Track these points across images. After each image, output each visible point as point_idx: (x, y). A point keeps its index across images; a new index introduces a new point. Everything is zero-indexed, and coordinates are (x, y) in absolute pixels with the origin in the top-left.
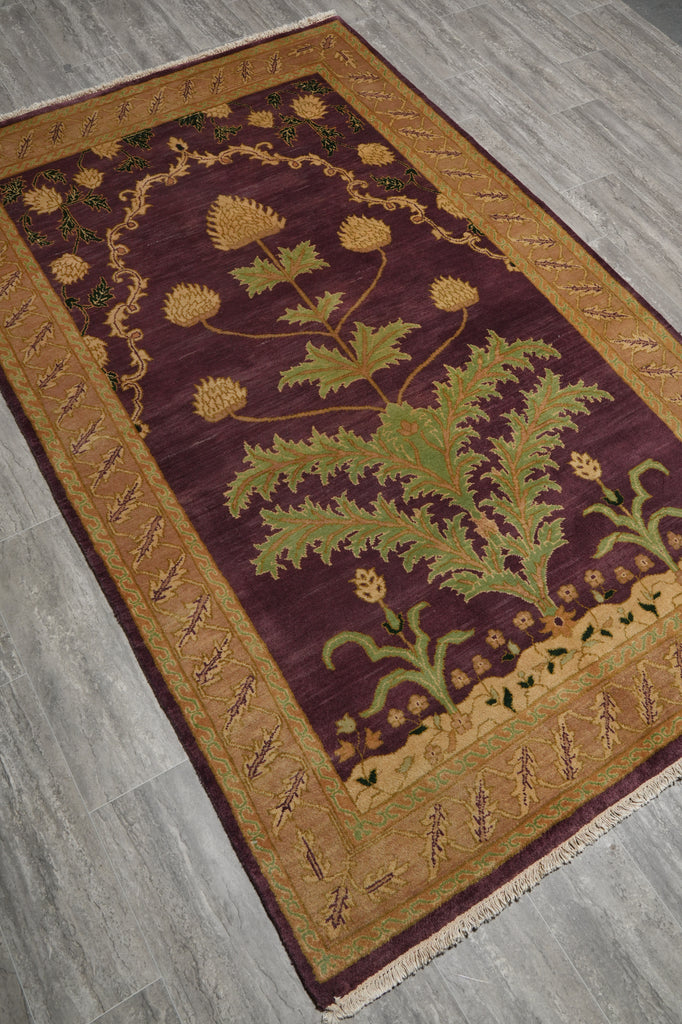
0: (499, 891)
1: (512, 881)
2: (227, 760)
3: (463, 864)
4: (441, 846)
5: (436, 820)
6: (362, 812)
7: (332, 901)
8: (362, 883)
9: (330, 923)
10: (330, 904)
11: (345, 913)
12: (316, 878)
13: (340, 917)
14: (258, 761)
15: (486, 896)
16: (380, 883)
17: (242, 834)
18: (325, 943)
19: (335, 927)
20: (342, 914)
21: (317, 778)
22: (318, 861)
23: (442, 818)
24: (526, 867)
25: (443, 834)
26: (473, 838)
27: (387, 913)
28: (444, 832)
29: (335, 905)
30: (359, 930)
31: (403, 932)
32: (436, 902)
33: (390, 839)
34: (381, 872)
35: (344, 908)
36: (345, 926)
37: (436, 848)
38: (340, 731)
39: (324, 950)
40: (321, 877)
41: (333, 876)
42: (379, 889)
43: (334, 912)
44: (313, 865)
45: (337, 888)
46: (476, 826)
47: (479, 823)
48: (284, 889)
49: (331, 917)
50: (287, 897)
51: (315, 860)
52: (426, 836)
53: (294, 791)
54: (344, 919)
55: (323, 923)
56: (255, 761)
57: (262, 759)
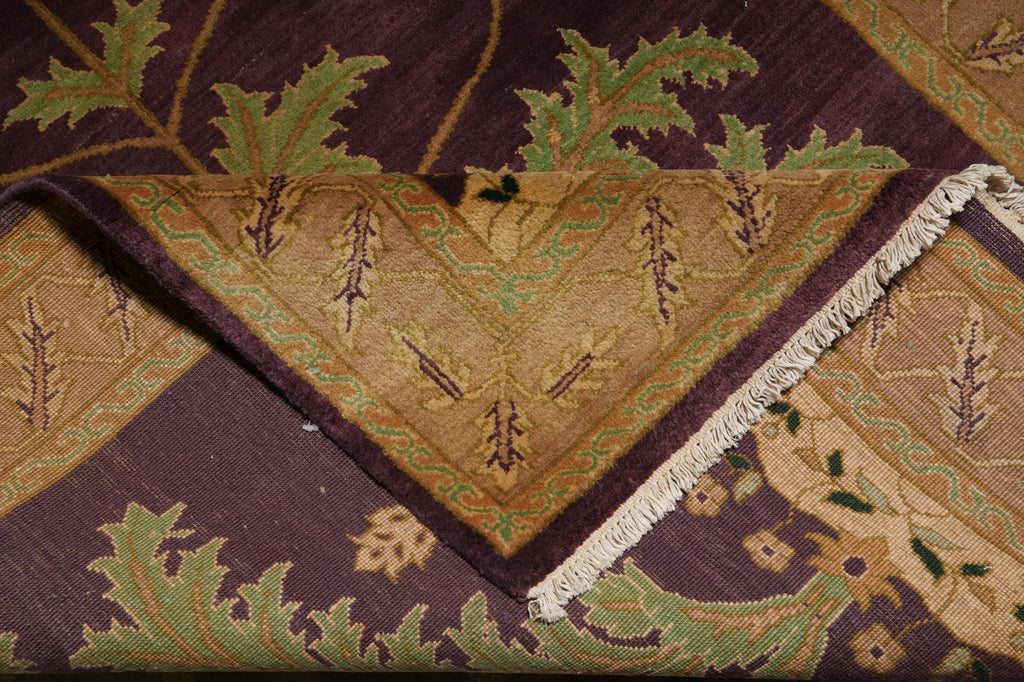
0: (801, 332)
1: (827, 308)
2: (203, 231)
3: (721, 304)
4: (675, 283)
5: (656, 233)
6: (506, 258)
7: (490, 429)
8: (537, 385)
9: (496, 464)
10: (488, 435)
11: (519, 443)
12: (448, 400)
13: (511, 451)
14: (268, 212)
15: (779, 348)
16: (572, 376)
17: (282, 363)
18: (498, 498)
19: (506, 468)
20: (515, 446)
21: (397, 214)
22: (445, 370)
23: (666, 227)
24: (850, 275)
25: (673, 259)
26: (736, 250)
27: (597, 423)
28: (675, 254)
29: (498, 434)
30: (553, 463)
31: (636, 447)
32: (684, 383)
33: (572, 296)
34: (567, 356)
35: (514, 434)
36: (524, 463)
37: (665, 290)
39: (497, 508)
40: (457, 395)
41: (481, 387)
42: (571, 386)
43: (497, 446)
44: (437, 380)
45: (493, 406)
46: (735, 223)
47: (741, 213)
48: (394, 433)
49: (496, 456)
50: (403, 443)
51: (437, 369)
52: (640, 271)
53: (359, 257)
54: (521, 453)
55: (484, 469)
56: (261, 216)
57: (275, 207)
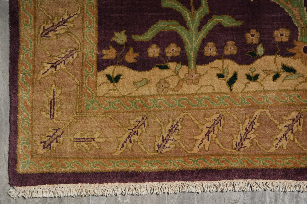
0: (150, 183)
1: (161, 183)
2: (32, 17)
3: (138, 157)
4: (132, 141)
5: (139, 125)
6: (98, 95)
7: (51, 134)
8: (74, 134)
9: (42, 144)
10: (49, 134)
11: (54, 144)
12: (48, 116)
13: (50, 145)
14: (52, 28)
15: (141, 182)
16: (84, 140)
17: (18, 66)
18: (33, 154)
19: (44, 148)
20: (52, 144)
21: (83, 59)
22: (56, 108)
23: (143, 126)
24: (175, 181)
25: (137, 134)
26: (154, 148)
27: (78, 158)
28: (139, 134)
29: (51, 137)
30: (56, 158)
31: (81, 173)
32: (109, 168)
33: (105, 119)
34: (88, 134)
35: (55, 141)
36: (49, 151)
37: (128, 140)
38: (114, 39)
39: (30, 157)
40: (52, 117)
41: (59, 121)
42: (81, 142)
43: (48, 140)
44: (51, 108)
45: (58, 129)
46: (160, 142)
47: (163, 141)
48: (25, 112)
49: (45, 142)
50: (25, 117)
51: (54, 106)
52: (127, 129)
53: (64, 59)
54: (52, 147)
55: (38, 143)
56: (50, 27)
57: (55, 29)
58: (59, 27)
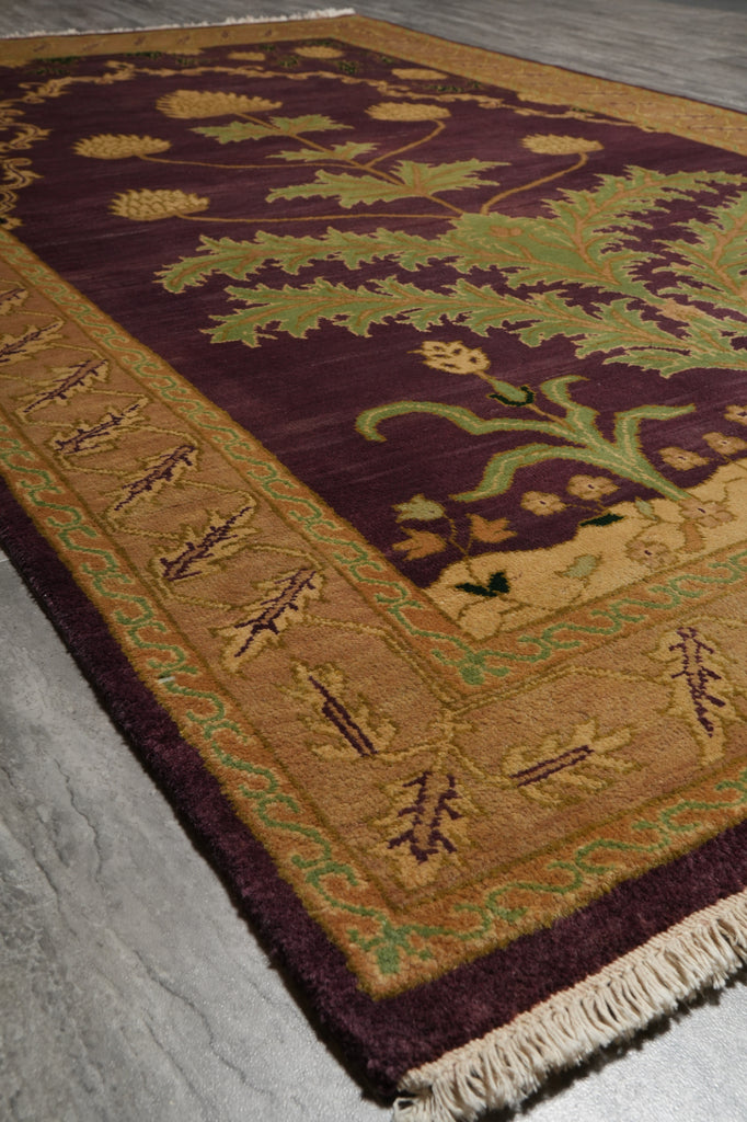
2: (110, 551)
4: (722, 699)
5: (689, 653)
7: (410, 799)
8: (498, 765)
9: (405, 847)
10: (402, 806)
11: (452, 828)
12: (352, 753)
13: (436, 836)
16: (555, 765)
17: (132, 666)
18: (392, 897)
19: (421, 856)
20: (443, 830)
21: (349, 581)
22: (359, 720)
23: (705, 650)
25: (717, 677)
27: (587, 830)
28: (719, 673)
29: (419, 809)
30: (505, 868)
32: (741, 807)
33: (564, 684)
34: (549, 743)
35: (445, 816)
36: (454, 857)
37: (705, 702)
38: (403, 517)
39: (386, 912)
40: (367, 751)
41: (406, 750)
42: (551, 776)
43: (414, 824)
44: (342, 729)
45: (421, 775)
48: (249, 769)
49: (409, 835)
50: (258, 785)
51: (347, 717)
52: (669, 679)
53: (286, 600)
54: (451, 840)
55: (382, 849)
56: (184, 554)
57: (203, 552)
58: (212, 545)
